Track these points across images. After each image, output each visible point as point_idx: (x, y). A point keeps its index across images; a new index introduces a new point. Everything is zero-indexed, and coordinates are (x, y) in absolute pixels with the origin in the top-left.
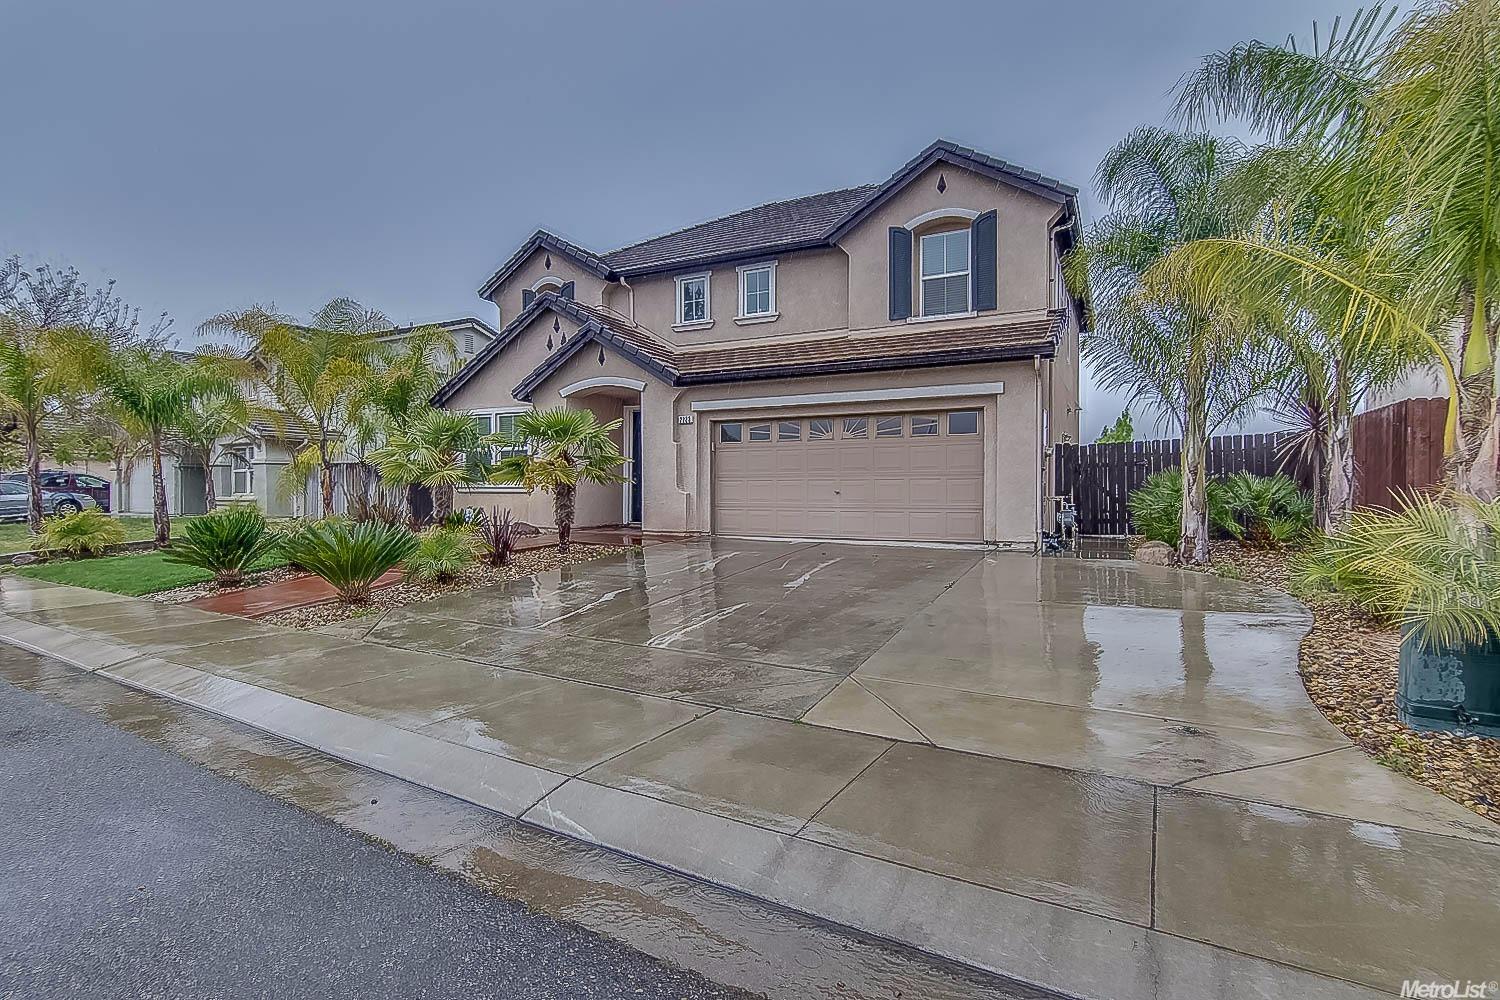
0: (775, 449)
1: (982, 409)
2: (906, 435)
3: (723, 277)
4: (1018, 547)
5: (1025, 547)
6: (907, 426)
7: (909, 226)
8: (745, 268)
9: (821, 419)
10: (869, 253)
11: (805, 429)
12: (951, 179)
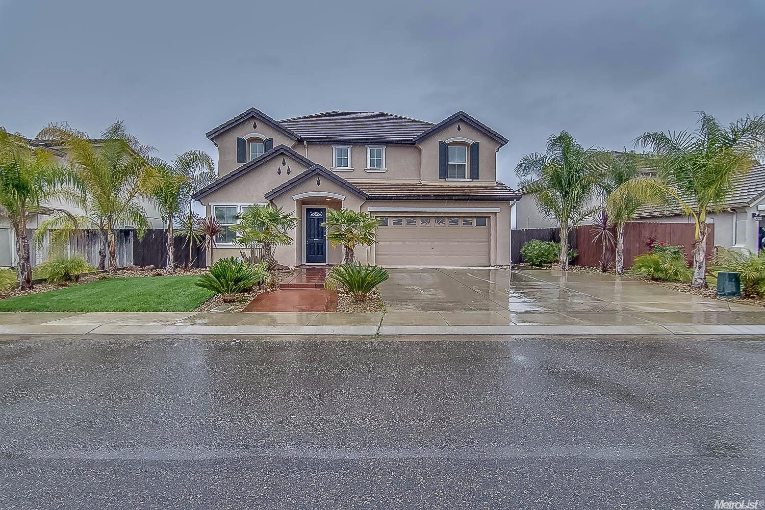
0: (405, 230)
1: (489, 217)
2: (461, 226)
3: (358, 149)
4: (504, 267)
5: (506, 267)
6: (460, 222)
7: (447, 142)
8: (370, 146)
9: (426, 218)
10: (430, 150)
11: (418, 221)
12: (462, 126)
